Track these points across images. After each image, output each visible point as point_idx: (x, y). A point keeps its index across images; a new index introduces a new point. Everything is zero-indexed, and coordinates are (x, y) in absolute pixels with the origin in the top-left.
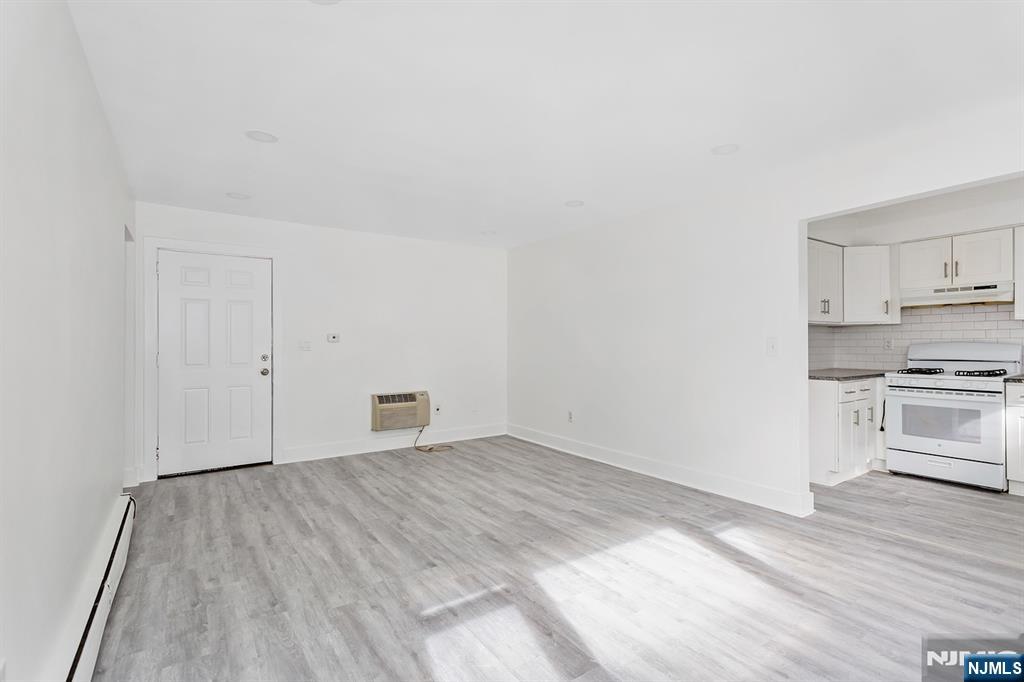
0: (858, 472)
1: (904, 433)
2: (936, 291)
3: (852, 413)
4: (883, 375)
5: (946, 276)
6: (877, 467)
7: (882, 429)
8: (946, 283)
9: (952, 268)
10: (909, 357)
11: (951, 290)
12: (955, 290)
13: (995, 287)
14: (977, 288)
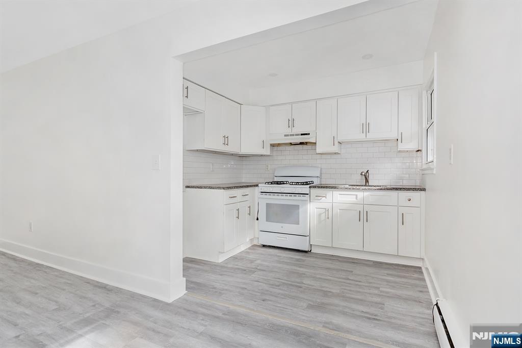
0: (243, 248)
1: (267, 221)
2: (285, 136)
3: (235, 210)
4: (257, 185)
5: (289, 127)
6: (255, 242)
7: (257, 219)
8: (289, 131)
9: (291, 123)
10: (275, 175)
11: (291, 135)
12: (293, 135)
13: (309, 134)
14: (302, 135)
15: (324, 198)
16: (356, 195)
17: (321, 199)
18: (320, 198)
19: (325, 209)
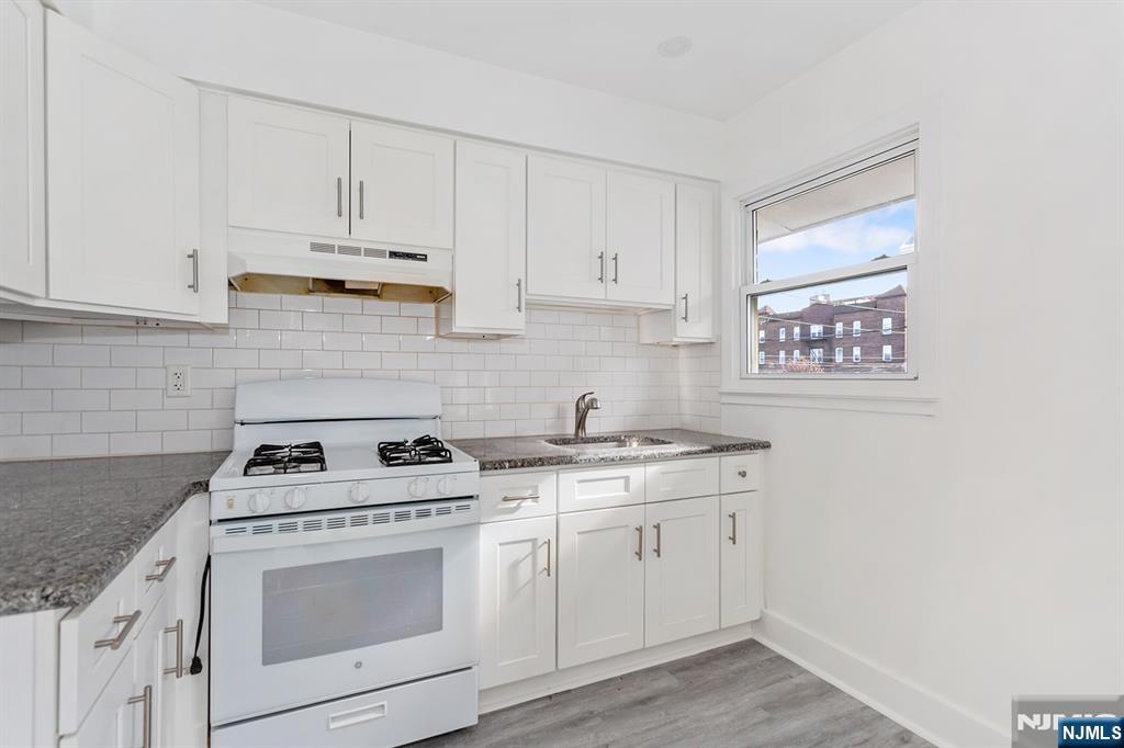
2: (316, 247)
5: (338, 214)
8: (335, 232)
9: (349, 198)
10: (239, 416)
11: (344, 250)
12: (355, 251)
13: (424, 258)
14: (394, 255)
15: (528, 503)
16: (627, 479)
17: (518, 507)
18: (513, 504)
19: (534, 541)
